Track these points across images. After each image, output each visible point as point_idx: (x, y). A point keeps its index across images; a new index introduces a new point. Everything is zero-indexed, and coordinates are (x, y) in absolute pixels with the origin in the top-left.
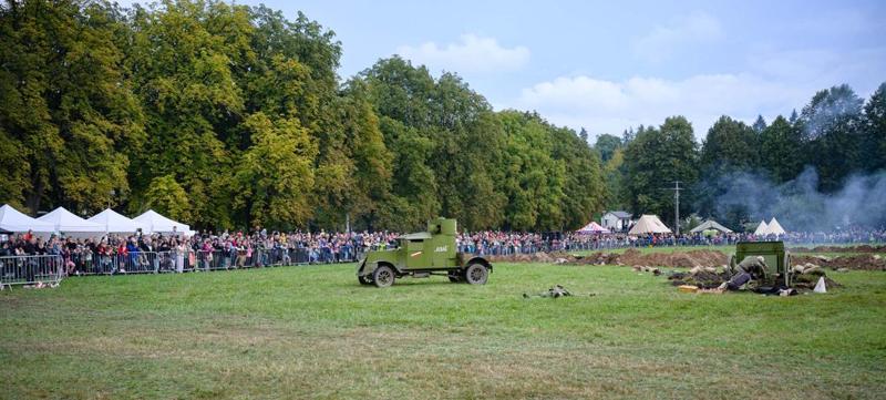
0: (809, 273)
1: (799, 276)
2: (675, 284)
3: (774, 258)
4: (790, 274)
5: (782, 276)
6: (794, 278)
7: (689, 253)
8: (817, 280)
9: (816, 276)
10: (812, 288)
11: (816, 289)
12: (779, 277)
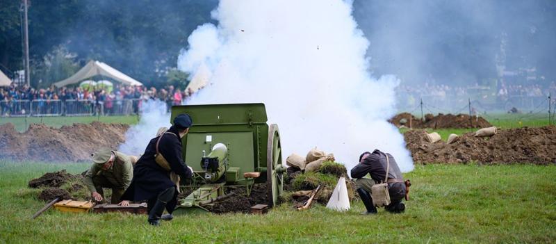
0: (315, 170)
1: (298, 177)
2: (45, 197)
3: (245, 140)
4: (280, 172)
5: (264, 177)
6: (287, 181)
7: (64, 129)
8: (332, 186)
9: (330, 177)
10: (323, 201)
11: (331, 204)
12: (257, 180)
